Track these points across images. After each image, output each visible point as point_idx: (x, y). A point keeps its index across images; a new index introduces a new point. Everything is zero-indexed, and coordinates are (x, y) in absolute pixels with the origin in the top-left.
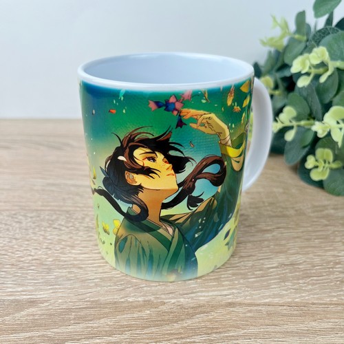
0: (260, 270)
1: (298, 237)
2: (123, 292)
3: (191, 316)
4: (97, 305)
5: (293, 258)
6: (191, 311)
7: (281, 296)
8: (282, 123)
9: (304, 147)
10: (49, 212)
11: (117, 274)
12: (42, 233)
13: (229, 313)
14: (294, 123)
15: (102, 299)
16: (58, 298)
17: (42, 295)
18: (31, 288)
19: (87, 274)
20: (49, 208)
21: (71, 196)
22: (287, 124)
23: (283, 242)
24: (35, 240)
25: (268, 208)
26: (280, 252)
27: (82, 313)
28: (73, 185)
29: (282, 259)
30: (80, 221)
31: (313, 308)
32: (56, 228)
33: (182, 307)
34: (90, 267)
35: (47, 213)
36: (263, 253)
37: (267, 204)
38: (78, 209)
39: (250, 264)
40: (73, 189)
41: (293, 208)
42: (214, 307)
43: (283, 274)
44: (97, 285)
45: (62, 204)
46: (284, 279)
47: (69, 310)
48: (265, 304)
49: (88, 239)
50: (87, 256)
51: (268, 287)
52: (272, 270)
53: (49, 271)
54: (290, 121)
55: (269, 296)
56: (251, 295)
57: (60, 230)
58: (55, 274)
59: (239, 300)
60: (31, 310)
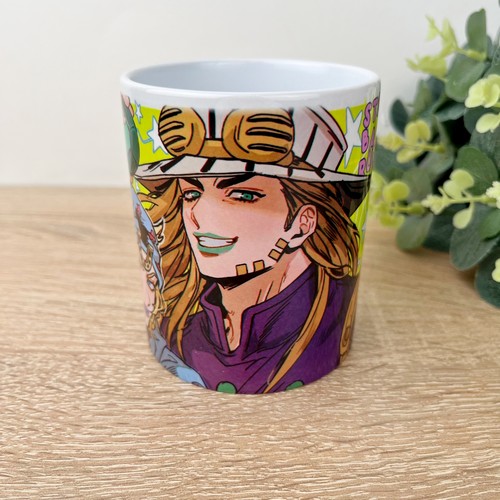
8: (450, 197)
9: (488, 239)
10: (44, 355)
12: (26, 397)
14: (470, 198)
20: (43, 347)
22: (459, 199)
25: (429, 351)
28: (89, 305)
30: (96, 373)
35: (40, 356)
40: (89, 311)
50: (102, 445)
54: (464, 196)
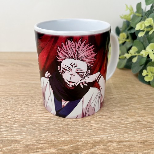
0: (123, 125)
1: (140, 108)
2: (59, 136)
3: (92, 147)
4: (47, 142)
5: (138, 119)
6: (92, 145)
7: (134, 137)
8: (131, 54)
9: (141, 65)
10: (23, 96)
11: (56, 127)
12: (20, 107)
13: (110, 146)
14: (137, 54)
15: (49, 139)
16: (28, 139)
17: (21, 137)
18: (15, 134)
19: (42, 127)
20: (23, 95)
21: (33, 89)
22: (133, 54)
23: (133, 111)
24: (17, 110)
25: (125, 94)
26: (132, 116)
27: (40, 146)
28: (34, 84)
29: (133, 119)
30: (38, 101)
31: (149, 143)
32: (26, 104)
33: (87, 143)
34: (43, 123)
35: (22, 97)
36: (124, 116)
37: (124, 93)
38: (37, 95)
39: (118, 121)
40: (34, 85)
41: (137, 94)
42: (103, 143)
43: (134, 126)
44: (47, 132)
45: (29, 93)
46: (134, 129)
47: (34, 145)
48: (126, 141)
49: (42, 109)
50: (41, 118)
51: (127, 133)
52: (128, 124)
53: (24, 125)
54: (135, 53)
55: (128, 137)
56: (120, 137)
57: (29, 105)
58: (27, 127)
59: (114, 139)
60: (16, 145)
